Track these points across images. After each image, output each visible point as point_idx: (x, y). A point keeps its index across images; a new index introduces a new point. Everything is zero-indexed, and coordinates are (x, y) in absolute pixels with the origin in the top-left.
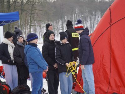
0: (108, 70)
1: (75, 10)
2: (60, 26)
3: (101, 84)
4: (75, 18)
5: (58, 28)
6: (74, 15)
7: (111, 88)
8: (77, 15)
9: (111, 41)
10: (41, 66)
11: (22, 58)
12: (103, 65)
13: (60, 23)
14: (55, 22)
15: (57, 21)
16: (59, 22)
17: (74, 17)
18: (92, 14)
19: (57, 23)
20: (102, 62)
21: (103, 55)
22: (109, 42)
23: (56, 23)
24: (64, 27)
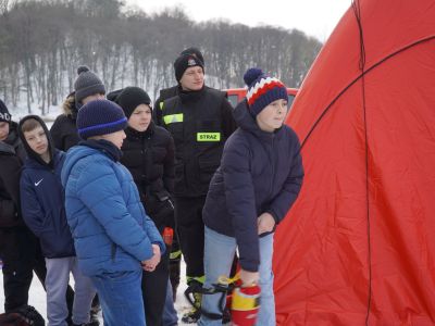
0: (359, 248)
1: (64, 39)
2: (22, 82)
3: (335, 301)
4: (62, 60)
5: (14, 85)
6: (58, 53)
7: (378, 318)
8: (68, 53)
9: (368, 134)
10: (123, 241)
11: (10, 199)
12: (340, 225)
13: (21, 72)
14: (7, 69)
15: (13, 67)
16: (17, 70)
17: (58, 57)
18: (109, 52)
19: (13, 73)
20: (335, 215)
21: (339, 189)
22: (359, 138)
23: (10, 71)
24: (33, 84)
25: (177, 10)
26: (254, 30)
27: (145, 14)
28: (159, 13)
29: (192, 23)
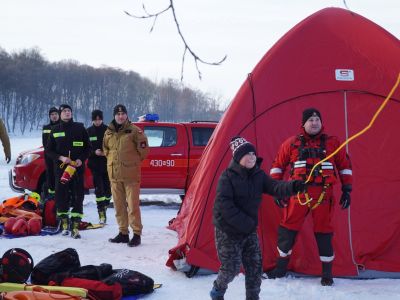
25: (33, 51)
26: (98, 70)
27: (6, 54)
28: (18, 54)
29: (47, 62)
